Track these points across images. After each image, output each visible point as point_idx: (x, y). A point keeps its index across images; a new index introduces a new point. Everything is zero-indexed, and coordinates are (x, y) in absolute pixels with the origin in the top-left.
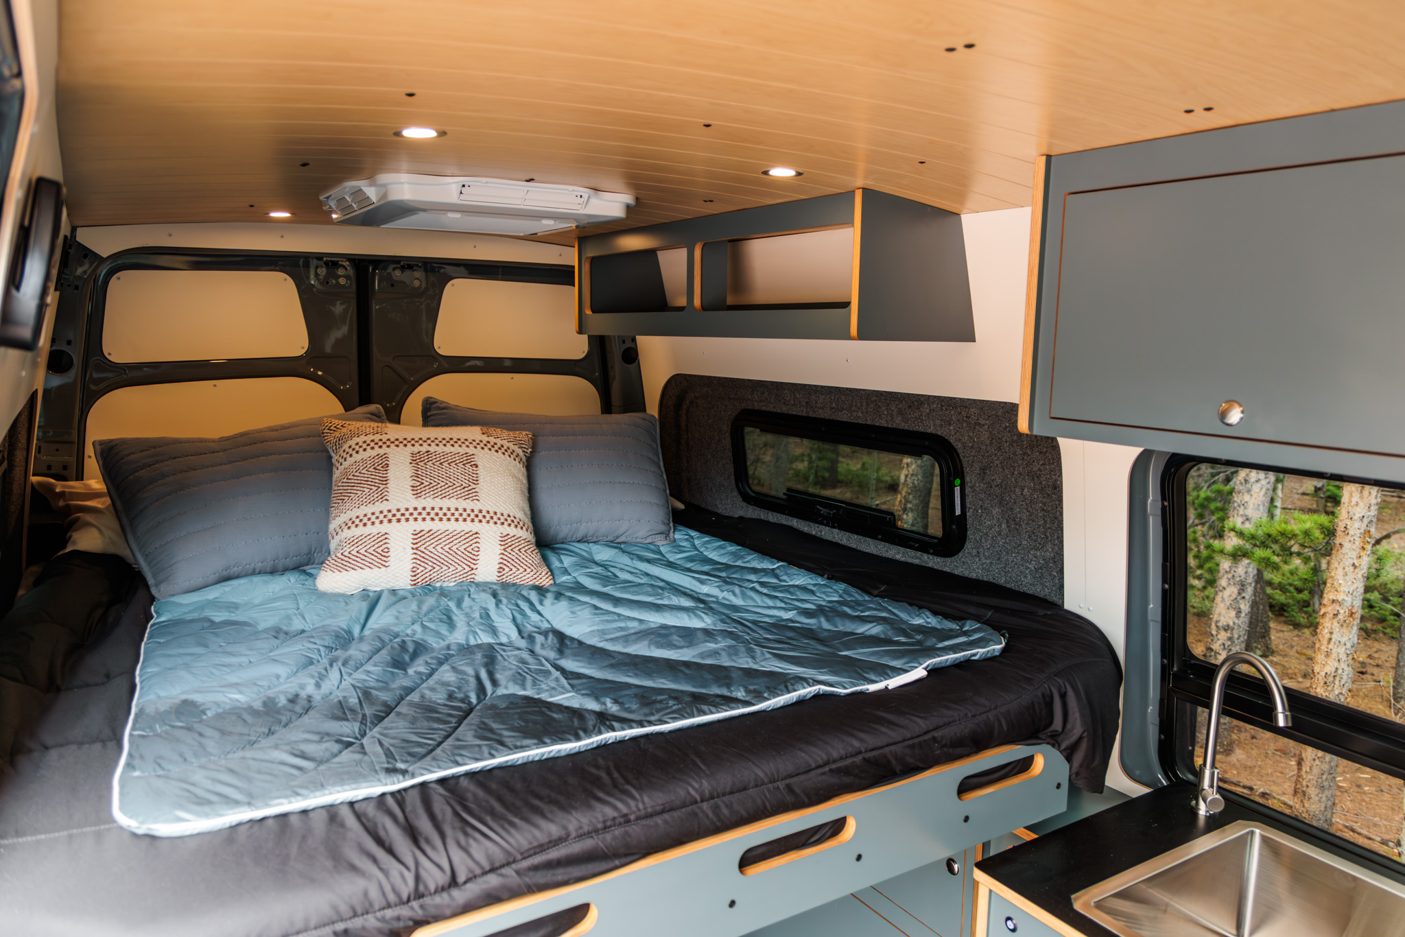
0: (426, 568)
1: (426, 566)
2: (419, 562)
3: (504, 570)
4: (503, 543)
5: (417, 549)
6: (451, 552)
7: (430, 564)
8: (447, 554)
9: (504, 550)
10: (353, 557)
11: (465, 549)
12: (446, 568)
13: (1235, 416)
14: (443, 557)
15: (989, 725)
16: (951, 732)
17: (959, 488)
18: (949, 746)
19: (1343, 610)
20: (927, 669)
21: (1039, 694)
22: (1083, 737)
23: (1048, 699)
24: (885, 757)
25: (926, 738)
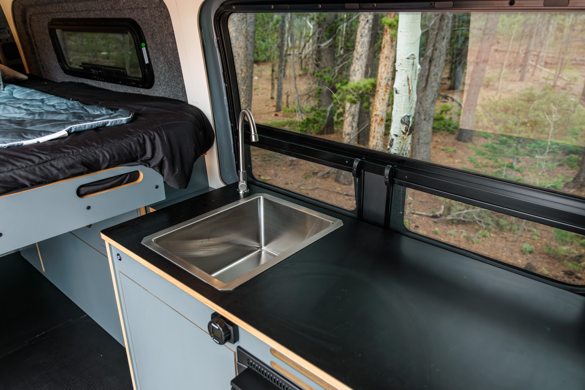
15: (95, 156)
16: (65, 161)
17: (145, 48)
18: (64, 168)
19: (379, 119)
20: (70, 131)
21: (135, 139)
22: (164, 160)
23: (141, 141)
24: (11, 177)
25: (45, 165)
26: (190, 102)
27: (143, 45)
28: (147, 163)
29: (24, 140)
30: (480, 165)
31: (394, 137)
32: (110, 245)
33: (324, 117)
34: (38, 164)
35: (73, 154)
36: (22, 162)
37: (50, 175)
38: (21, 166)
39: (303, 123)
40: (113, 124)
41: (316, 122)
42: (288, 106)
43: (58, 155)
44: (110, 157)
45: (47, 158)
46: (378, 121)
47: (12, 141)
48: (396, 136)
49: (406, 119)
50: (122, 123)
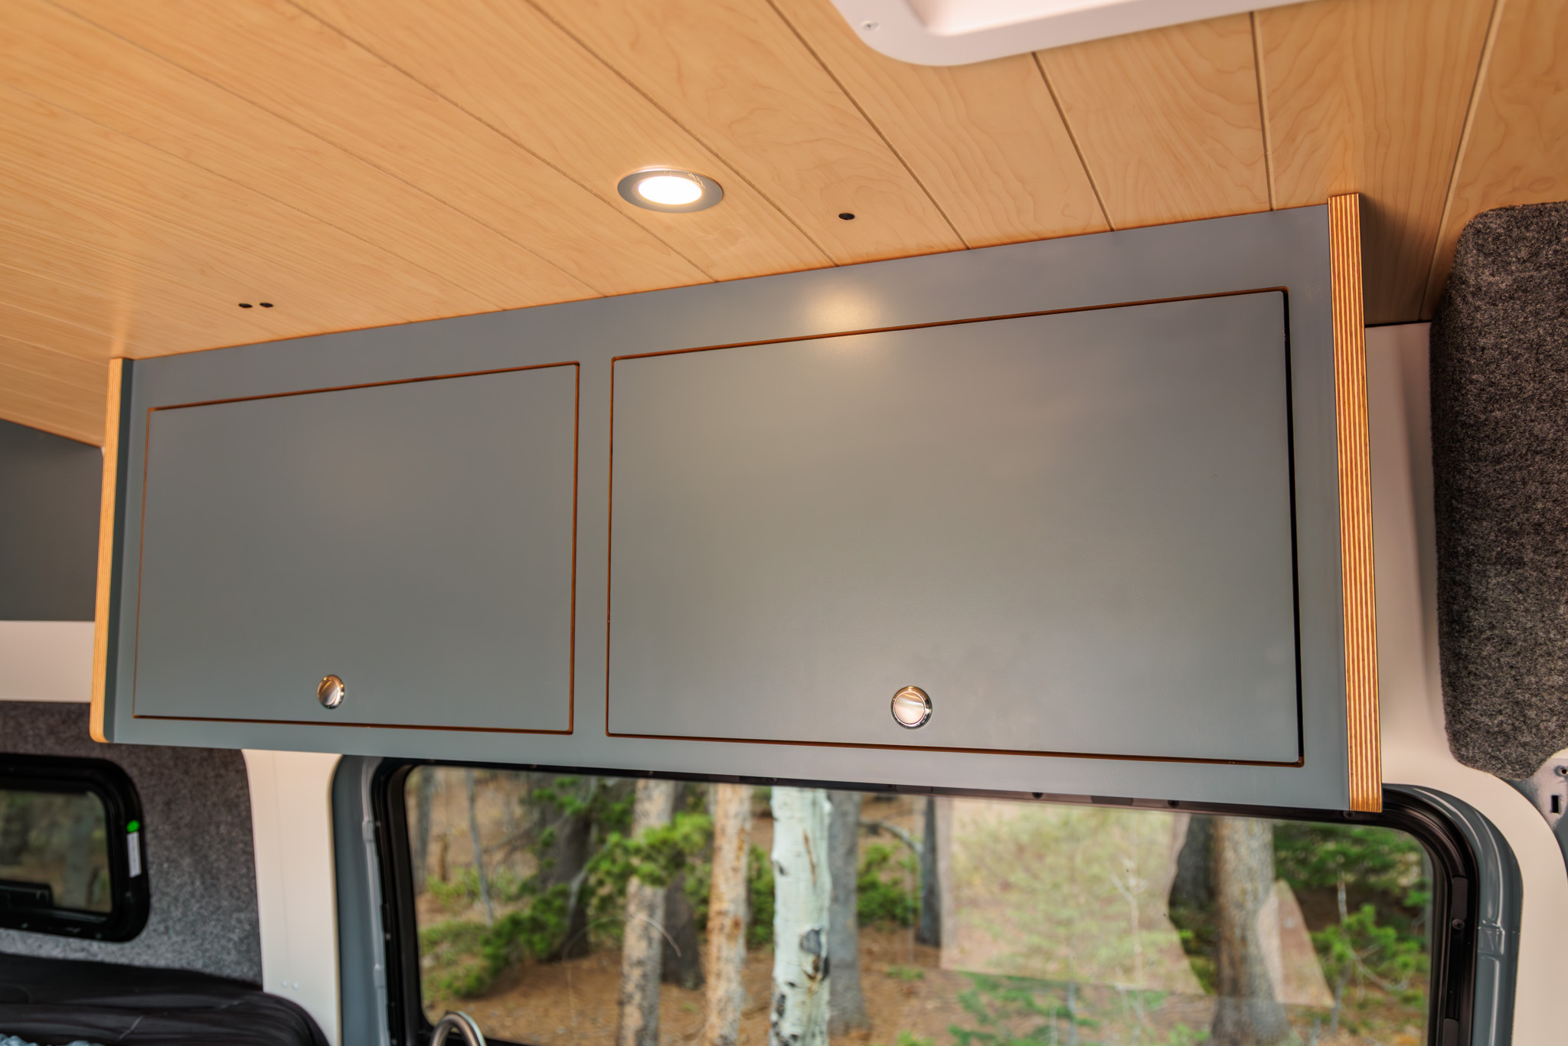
13: (336, 696)
17: (136, 835)
19: (728, 922)
26: (273, 984)
27: (134, 827)
30: (991, 1015)
31: (786, 990)
33: (561, 911)
39: (498, 933)
41: (536, 925)
42: (444, 878)
46: (727, 930)
48: (792, 985)
49: (813, 937)
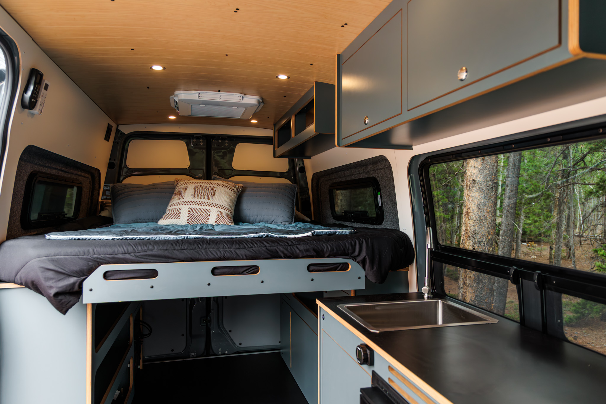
0: (192, 220)
1: (192, 219)
2: (190, 218)
3: (217, 222)
4: (218, 214)
5: (189, 213)
6: (200, 215)
7: (193, 219)
8: (199, 216)
9: (218, 216)
10: (169, 215)
11: (205, 215)
12: (199, 221)
13: (367, 121)
14: (198, 217)
15: (322, 247)
16: (305, 246)
17: (380, 195)
18: (303, 251)
20: (313, 234)
21: (350, 241)
22: (366, 258)
23: (353, 243)
24: (276, 249)
25: (294, 246)
26: (401, 230)
27: (379, 193)
28: (354, 258)
29: (288, 235)
32: (320, 307)
34: (290, 245)
35: (310, 243)
36: (283, 243)
37: (295, 253)
38: (282, 245)
40: (340, 233)
43: (302, 243)
44: (331, 250)
45: (295, 243)
47: (282, 235)
50: (346, 234)
